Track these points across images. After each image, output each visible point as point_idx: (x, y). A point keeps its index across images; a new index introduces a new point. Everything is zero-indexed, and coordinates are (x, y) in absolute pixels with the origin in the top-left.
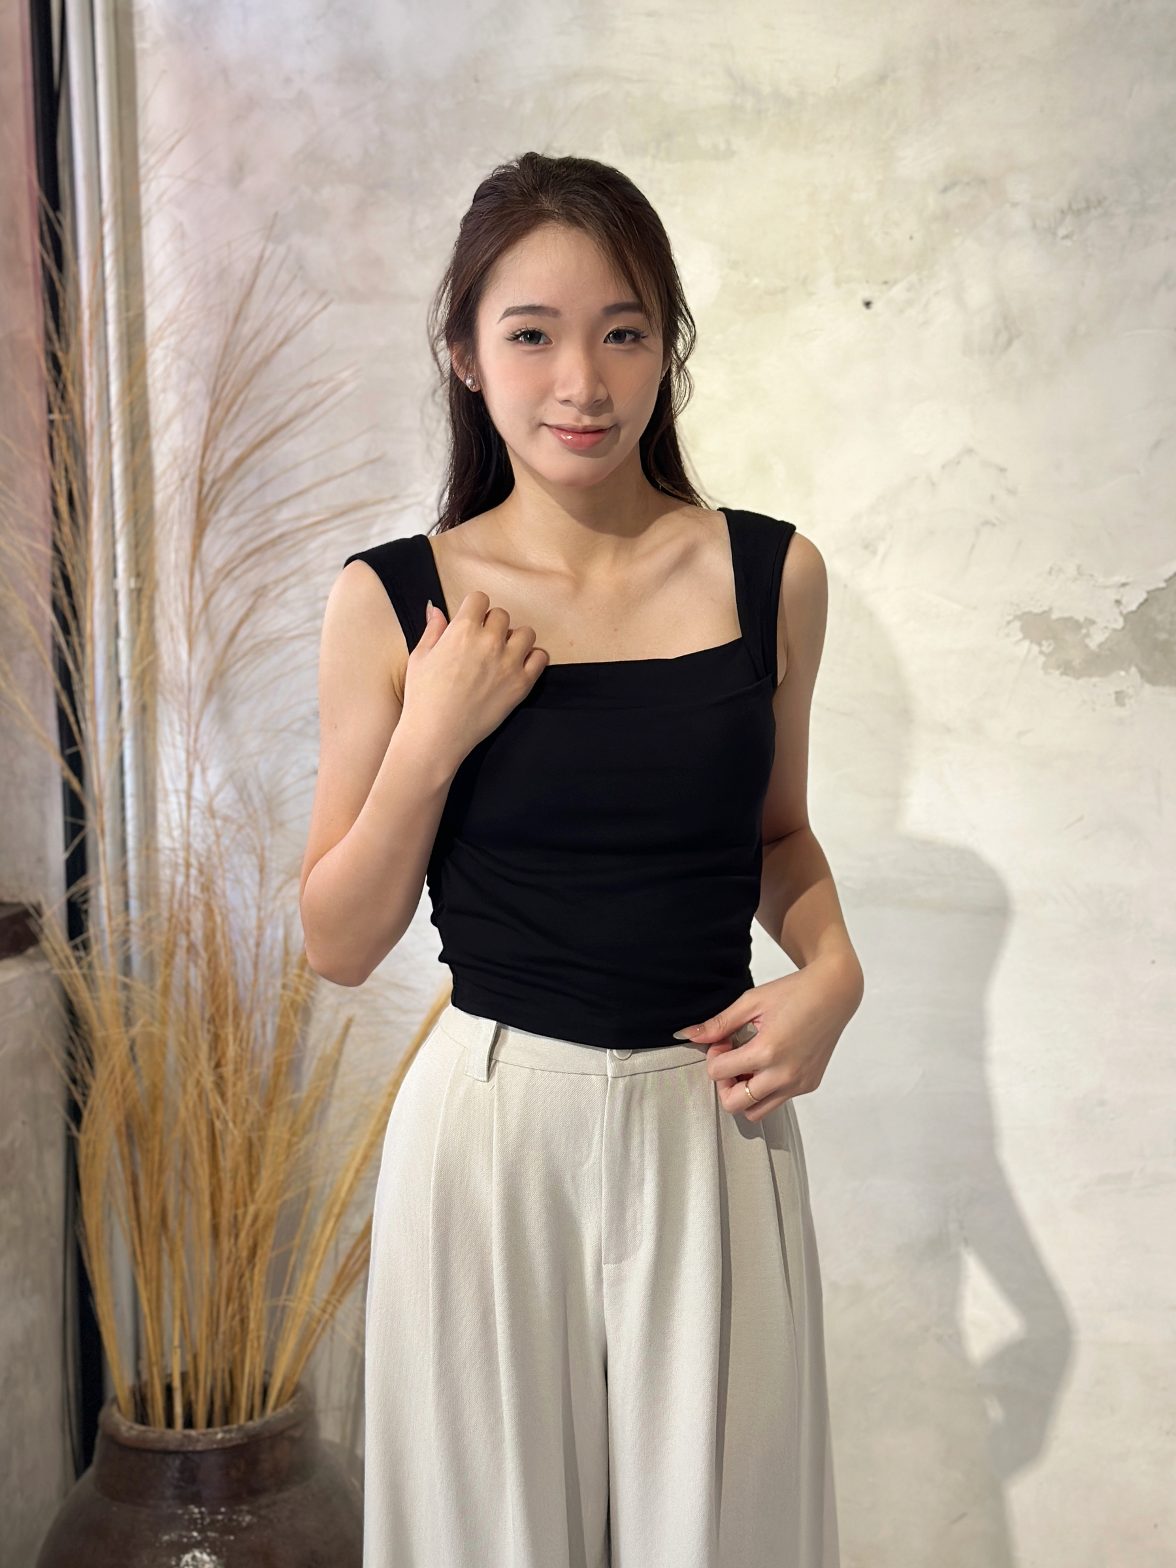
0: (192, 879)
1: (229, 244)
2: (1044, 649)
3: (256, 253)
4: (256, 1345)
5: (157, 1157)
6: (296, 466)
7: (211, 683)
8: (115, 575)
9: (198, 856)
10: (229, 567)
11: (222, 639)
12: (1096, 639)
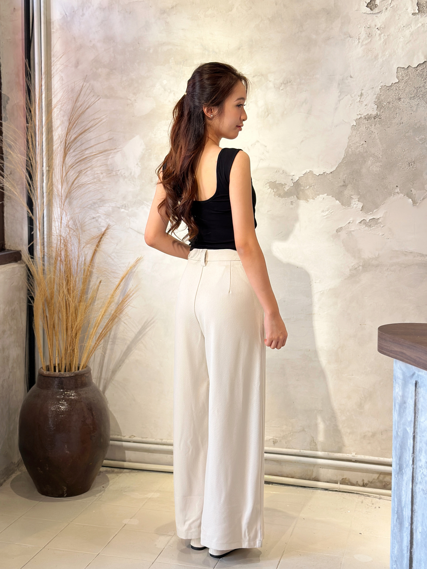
0: (62, 243)
1: (74, 82)
2: (274, 190)
3: (81, 85)
4: (76, 357)
5: (52, 311)
6: (90, 140)
7: (67, 195)
8: (43, 166)
9: (63, 237)
10: (72, 165)
11: (70, 183)
12: (287, 188)
